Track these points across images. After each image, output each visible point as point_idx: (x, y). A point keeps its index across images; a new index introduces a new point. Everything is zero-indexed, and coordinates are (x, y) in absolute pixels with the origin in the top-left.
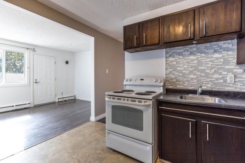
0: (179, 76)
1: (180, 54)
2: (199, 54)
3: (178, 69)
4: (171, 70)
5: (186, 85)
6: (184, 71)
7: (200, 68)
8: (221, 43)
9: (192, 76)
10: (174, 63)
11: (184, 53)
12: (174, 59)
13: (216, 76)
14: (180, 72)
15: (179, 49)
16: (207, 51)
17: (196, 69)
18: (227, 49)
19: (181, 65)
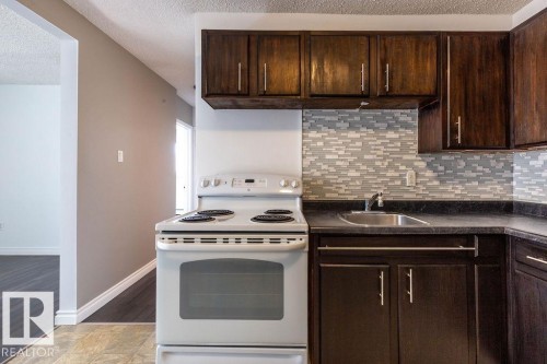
0: (330, 173)
1: (331, 125)
2: (364, 129)
3: (328, 157)
4: (312, 159)
5: (342, 191)
6: (338, 163)
7: (366, 157)
8: (397, 113)
9: (352, 173)
10: (320, 144)
11: (338, 125)
12: (319, 135)
13: (391, 173)
14: (331, 163)
15: (329, 114)
16: (376, 125)
17: (360, 159)
18: (406, 126)
19: (333, 149)
